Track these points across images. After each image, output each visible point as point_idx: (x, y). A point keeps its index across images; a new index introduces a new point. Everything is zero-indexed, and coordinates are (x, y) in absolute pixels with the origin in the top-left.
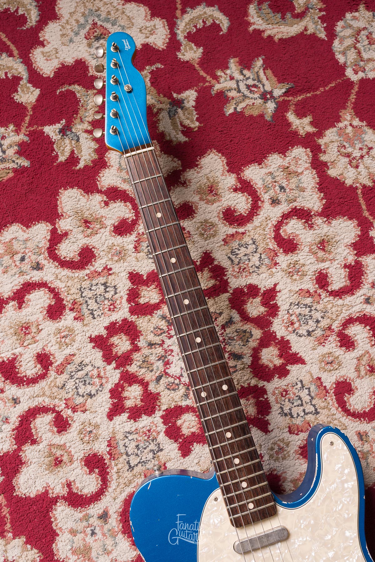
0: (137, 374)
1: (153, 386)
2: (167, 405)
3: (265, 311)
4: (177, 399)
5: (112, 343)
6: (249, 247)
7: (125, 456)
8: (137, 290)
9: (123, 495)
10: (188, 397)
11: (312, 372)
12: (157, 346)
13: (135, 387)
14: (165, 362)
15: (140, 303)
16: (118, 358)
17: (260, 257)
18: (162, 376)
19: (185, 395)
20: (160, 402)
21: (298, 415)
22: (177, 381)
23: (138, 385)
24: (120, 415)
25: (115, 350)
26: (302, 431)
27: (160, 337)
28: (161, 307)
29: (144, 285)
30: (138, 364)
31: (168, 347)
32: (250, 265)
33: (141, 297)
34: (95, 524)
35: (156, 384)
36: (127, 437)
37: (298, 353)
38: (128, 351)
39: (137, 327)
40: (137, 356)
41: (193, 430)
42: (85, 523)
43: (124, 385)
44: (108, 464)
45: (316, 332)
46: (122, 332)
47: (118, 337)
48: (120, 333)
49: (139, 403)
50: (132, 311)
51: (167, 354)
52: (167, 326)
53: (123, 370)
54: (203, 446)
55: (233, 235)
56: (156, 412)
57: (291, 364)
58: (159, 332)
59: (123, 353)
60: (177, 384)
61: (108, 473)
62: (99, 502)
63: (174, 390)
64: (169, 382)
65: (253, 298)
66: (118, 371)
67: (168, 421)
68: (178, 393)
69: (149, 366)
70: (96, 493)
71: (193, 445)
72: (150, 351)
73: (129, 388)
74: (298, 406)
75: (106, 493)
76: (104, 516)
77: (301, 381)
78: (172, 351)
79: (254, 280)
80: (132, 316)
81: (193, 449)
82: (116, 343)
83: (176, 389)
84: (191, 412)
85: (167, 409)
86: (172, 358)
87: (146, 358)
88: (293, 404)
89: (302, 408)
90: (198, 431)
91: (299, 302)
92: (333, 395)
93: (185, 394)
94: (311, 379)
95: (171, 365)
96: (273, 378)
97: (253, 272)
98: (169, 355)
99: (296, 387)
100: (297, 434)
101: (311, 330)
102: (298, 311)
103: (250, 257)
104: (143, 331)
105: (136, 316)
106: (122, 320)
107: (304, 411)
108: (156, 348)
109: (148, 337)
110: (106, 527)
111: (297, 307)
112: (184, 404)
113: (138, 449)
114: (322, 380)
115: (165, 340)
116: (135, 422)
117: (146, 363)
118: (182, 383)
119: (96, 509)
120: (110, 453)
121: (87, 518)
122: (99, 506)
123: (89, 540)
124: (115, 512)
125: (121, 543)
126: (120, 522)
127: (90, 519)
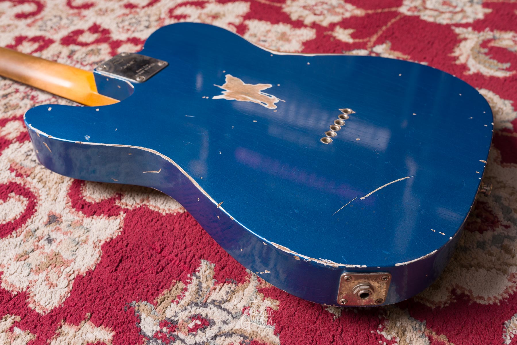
9: (62, 192)
24: (8, 147)
34: (46, 233)
36: (29, 154)
42: (32, 240)
44: (22, 183)
49: (24, 130)
61: (29, 188)
62: (36, 214)
70: (27, 210)
75: (40, 202)
76: (53, 219)
110: (63, 226)
119: (37, 220)
120: (19, 175)
122: (40, 217)
123: (49, 249)
124: (64, 209)
125: (93, 224)
126: (77, 212)
127: (36, 233)
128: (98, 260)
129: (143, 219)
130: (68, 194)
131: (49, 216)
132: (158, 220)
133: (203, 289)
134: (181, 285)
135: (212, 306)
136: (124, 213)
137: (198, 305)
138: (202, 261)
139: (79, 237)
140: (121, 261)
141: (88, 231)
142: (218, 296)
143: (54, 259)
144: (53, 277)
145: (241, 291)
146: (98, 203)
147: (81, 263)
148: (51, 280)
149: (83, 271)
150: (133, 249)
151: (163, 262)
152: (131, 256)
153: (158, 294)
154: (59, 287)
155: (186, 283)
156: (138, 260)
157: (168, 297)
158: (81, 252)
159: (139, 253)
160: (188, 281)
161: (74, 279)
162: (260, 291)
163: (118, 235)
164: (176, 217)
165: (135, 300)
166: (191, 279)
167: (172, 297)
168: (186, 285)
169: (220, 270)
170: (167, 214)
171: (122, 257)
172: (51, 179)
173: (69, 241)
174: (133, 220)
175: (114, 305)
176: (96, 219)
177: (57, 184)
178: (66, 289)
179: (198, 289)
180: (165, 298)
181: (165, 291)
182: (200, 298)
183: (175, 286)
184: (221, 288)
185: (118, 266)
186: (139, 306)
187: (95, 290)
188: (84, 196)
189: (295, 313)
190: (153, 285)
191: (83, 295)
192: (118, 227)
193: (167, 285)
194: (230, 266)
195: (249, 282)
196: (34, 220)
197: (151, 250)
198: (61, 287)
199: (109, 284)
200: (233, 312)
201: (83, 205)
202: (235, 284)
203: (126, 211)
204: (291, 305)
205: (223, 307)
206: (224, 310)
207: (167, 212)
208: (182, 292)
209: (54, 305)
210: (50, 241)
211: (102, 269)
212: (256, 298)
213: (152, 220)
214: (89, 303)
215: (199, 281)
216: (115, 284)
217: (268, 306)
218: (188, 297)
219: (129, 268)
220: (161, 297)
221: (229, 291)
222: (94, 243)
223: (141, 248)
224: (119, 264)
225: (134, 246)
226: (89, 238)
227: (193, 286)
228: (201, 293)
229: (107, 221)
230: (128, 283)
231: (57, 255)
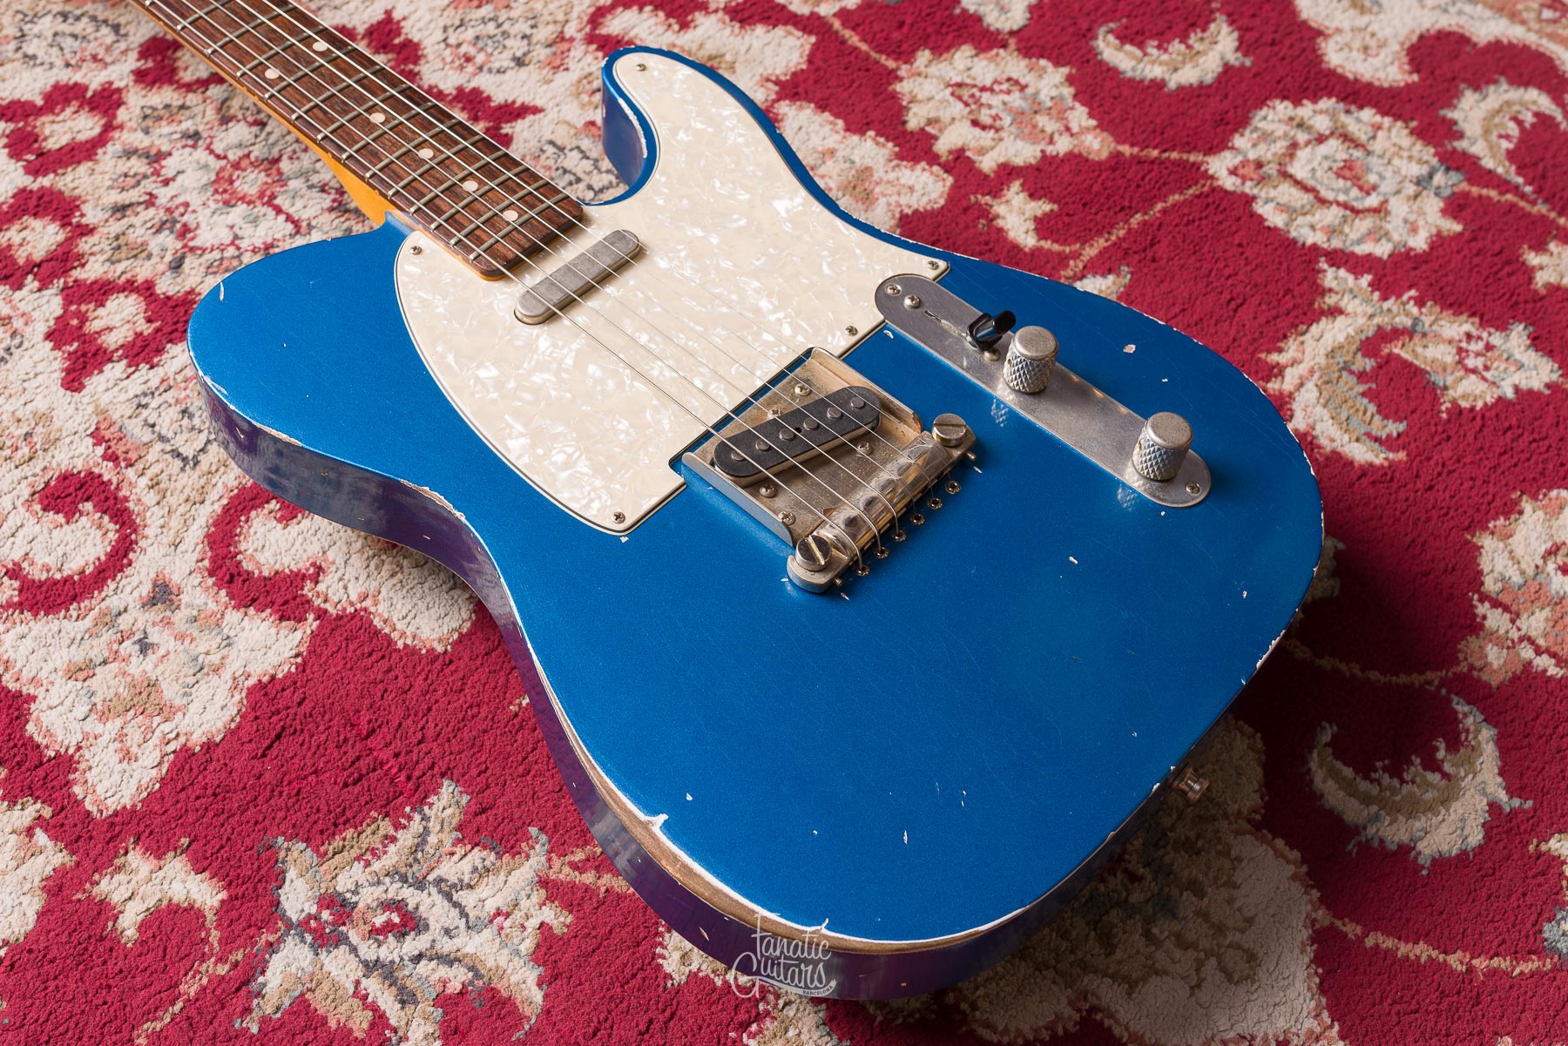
0: (110, 276)
1: (169, 282)
7: (158, 446)
8: (29, 129)
9: (195, 527)
11: (568, 119)
12: (140, 209)
13: (116, 302)
14: (179, 230)
15: (49, 151)
16: (39, 265)
18: (183, 257)
22: (231, 251)
23: (122, 296)
24: (101, 371)
25: (20, 255)
27: (137, 189)
28: (112, 137)
29: (42, 115)
30: (105, 256)
31: (171, 200)
33: (46, 139)
34: (140, 625)
35: (174, 275)
36: (145, 406)
37: (514, 102)
38: (61, 244)
39: (61, 192)
40: (90, 244)
42: (108, 636)
43: (84, 309)
44: (115, 481)
45: (533, 54)
46: (24, 215)
47: (17, 227)
48: (19, 219)
49: (147, 329)
50: (34, 171)
51: (176, 214)
52: (149, 164)
53: (66, 283)
57: (509, 121)
58: (131, 181)
59: (48, 253)
60: (233, 257)
61: (126, 499)
62: (128, 571)
63: (230, 269)
64: (209, 260)
66: (50, 291)
69: (135, 252)
70: (110, 556)
72: (125, 222)
73: (101, 311)
75: (142, 543)
76: (162, 594)
77: (551, 143)
78: (186, 205)
80: (40, 179)
82: (17, 240)
83: (236, 267)
86: (194, 216)
87: (120, 240)
89: (582, 186)
91: (462, 21)
94: (573, 132)
95: (198, 232)
98: (182, 215)
99: (543, 157)
101: (519, 54)
102: (469, 34)
104: (83, 194)
105: (51, 176)
106: (15, 195)
107: (590, 187)
108: (138, 214)
109: (105, 199)
110: (180, 617)
111: (461, 29)
113: (191, 417)
115: (155, 192)
116: (152, 367)
117: (124, 249)
118: (248, 250)
119: (128, 589)
120: (111, 457)
121: (109, 619)
122: (135, 581)
123: (140, 667)
124: (191, 573)
125: (243, 629)
126: (216, 589)
127: (120, 620)
128: (232, 720)
129: (351, 647)
130: (207, 536)
131: (155, 585)
132: (383, 657)
133: (427, 848)
134: (386, 826)
135: (434, 890)
136: (315, 620)
137: (406, 881)
138: (446, 782)
139: (207, 653)
140: (278, 737)
141: (229, 645)
142: (453, 871)
143: (144, 695)
144: (134, 736)
145: (502, 873)
146: (265, 578)
147: (196, 717)
148: (129, 744)
149: (197, 739)
150: (311, 715)
151: (362, 764)
152: (302, 731)
153: (334, 834)
154: (140, 763)
155: (398, 826)
156: (314, 744)
157: (352, 847)
158: (202, 692)
159: (322, 728)
160: (403, 821)
161: (174, 752)
162: (544, 883)
163: (289, 672)
164: (424, 661)
165: (283, 834)
166: (410, 818)
167: (360, 848)
168: (396, 830)
169: (476, 814)
170: (406, 646)
171: (283, 728)
172: (179, 485)
173: (183, 658)
174: (330, 641)
175: (239, 834)
176: (252, 618)
177: (190, 504)
178: (154, 772)
179: (418, 845)
180: (344, 846)
181: (349, 833)
182: (415, 867)
183: (374, 826)
184: (465, 855)
185: (269, 747)
186: (289, 849)
187: (209, 792)
188: (240, 552)
189: (594, 951)
190: (330, 812)
191: (183, 795)
192: (294, 652)
193: (358, 820)
194: (501, 810)
195: (528, 857)
196: (121, 585)
197: (348, 728)
198: (145, 764)
199: (242, 785)
200: (471, 915)
201: (232, 576)
202: (497, 853)
203: (321, 614)
204: (594, 933)
205: (455, 898)
206: (456, 905)
207: (409, 642)
208: (382, 843)
209: (123, 801)
210: (145, 647)
211: (236, 746)
212: (529, 897)
213: (370, 655)
214: (191, 817)
215: (425, 828)
216: (253, 786)
217: (547, 920)
218: (392, 856)
219: (292, 758)
220: (337, 842)
221: (480, 866)
222: (235, 679)
223: (327, 717)
224: (273, 742)
225: (314, 708)
226: (227, 661)
227: (409, 836)
228: (420, 855)
229: (273, 631)
230: (281, 793)
231: (152, 685)
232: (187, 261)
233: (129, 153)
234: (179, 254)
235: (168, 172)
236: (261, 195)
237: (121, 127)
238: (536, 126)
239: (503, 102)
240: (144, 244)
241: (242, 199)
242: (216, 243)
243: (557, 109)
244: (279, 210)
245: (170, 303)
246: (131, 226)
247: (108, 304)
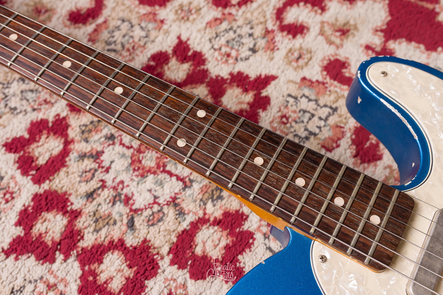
0: (99, 241)
1: (131, 237)
2: (167, 244)
3: (191, 66)
4: (173, 228)
5: (38, 235)
6: (122, 27)
8: (27, 155)
10: (184, 214)
11: (291, 79)
12: (99, 192)
13: (108, 259)
14: (124, 200)
15: (41, 166)
16: (60, 244)
17: (142, 28)
18: (132, 218)
19: (179, 214)
20: (154, 248)
21: (319, 128)
22: (156, 208)
23: (110, 253)
25: (48, 240)
26: (339, 139)
27: (95, 179)
28: (70, 149)
29: (31, 144)
30: (91, 229)
31: (113, 181)
32: (136, 39)
33: (37, 158)
35: (132, 232)
37: (260, 75)
38: (66, 226)
39: (56, 192)
40: (82, 223)
41: (223, 243)
43: (93, 267)
45: (258, 44)
46: (42, 212)
47: (40, 221)
48: (40, 215)
50: (38, 181)
51: (119, 190)
52: (95, 161)
53: (77, 252)
54: (250, 251)
55: (95, 30)
56: (160, 264)
57: (263, 88)
58: (89, 175)
59: (62, 234)
60: (159, 211)
63: (160, 220)
64: (147, 217)
65: (167, 64)
66: (71, 260)
67: (183, 261)
68: (168, 219)
69: (107, 221)
71: (238, 260)
72: (95, 202)
73: (103, 267)
74: (310, 119)
77: (289, 95)
78: (122, 182)
79: (153, 49)
80: (42, 185)
81: (242, 265)
82: (43, 230)
83: (162, 218)
84: (202, 226)
85: (170, 249)
86: (128, 189)
87: (96, 216)
88: (303, 122)
89: (316, 119)
90: (230, 239)
91: (216, 33)
92: (332, 81)
93: (177, 212)
94: (297, 86)
95: (134, 198)
96: (259, 116)
97: (145, 44)
98: (122, 189)
99: (289, 105)
100: (338, 146)
101: (251, 46)
102: (223, 41)
103: (131, 34)
104: (68, 190)
105: (47, 182)
106: (33, 200)
107: (320, 119)
109: (80, 190)
111: (218, 39)
112: (185, 225)
114: (308, 77)
115: (104, 178)
117: (100, 220)
118: (164, 205)
232: (135, 219)
233: (82, 157)
234: (130, 217)
235: (106, 164)
236: (158, 167)
237: (72, 141)
238: (278, 88)
239: (255, 77)
240: (109, 215)
241: (149, 171)
242: (147, 204)
243: (283, 74)
244: (171, 174)
245: (137, 252)
246: (99, 205)
247: (104, 260)
